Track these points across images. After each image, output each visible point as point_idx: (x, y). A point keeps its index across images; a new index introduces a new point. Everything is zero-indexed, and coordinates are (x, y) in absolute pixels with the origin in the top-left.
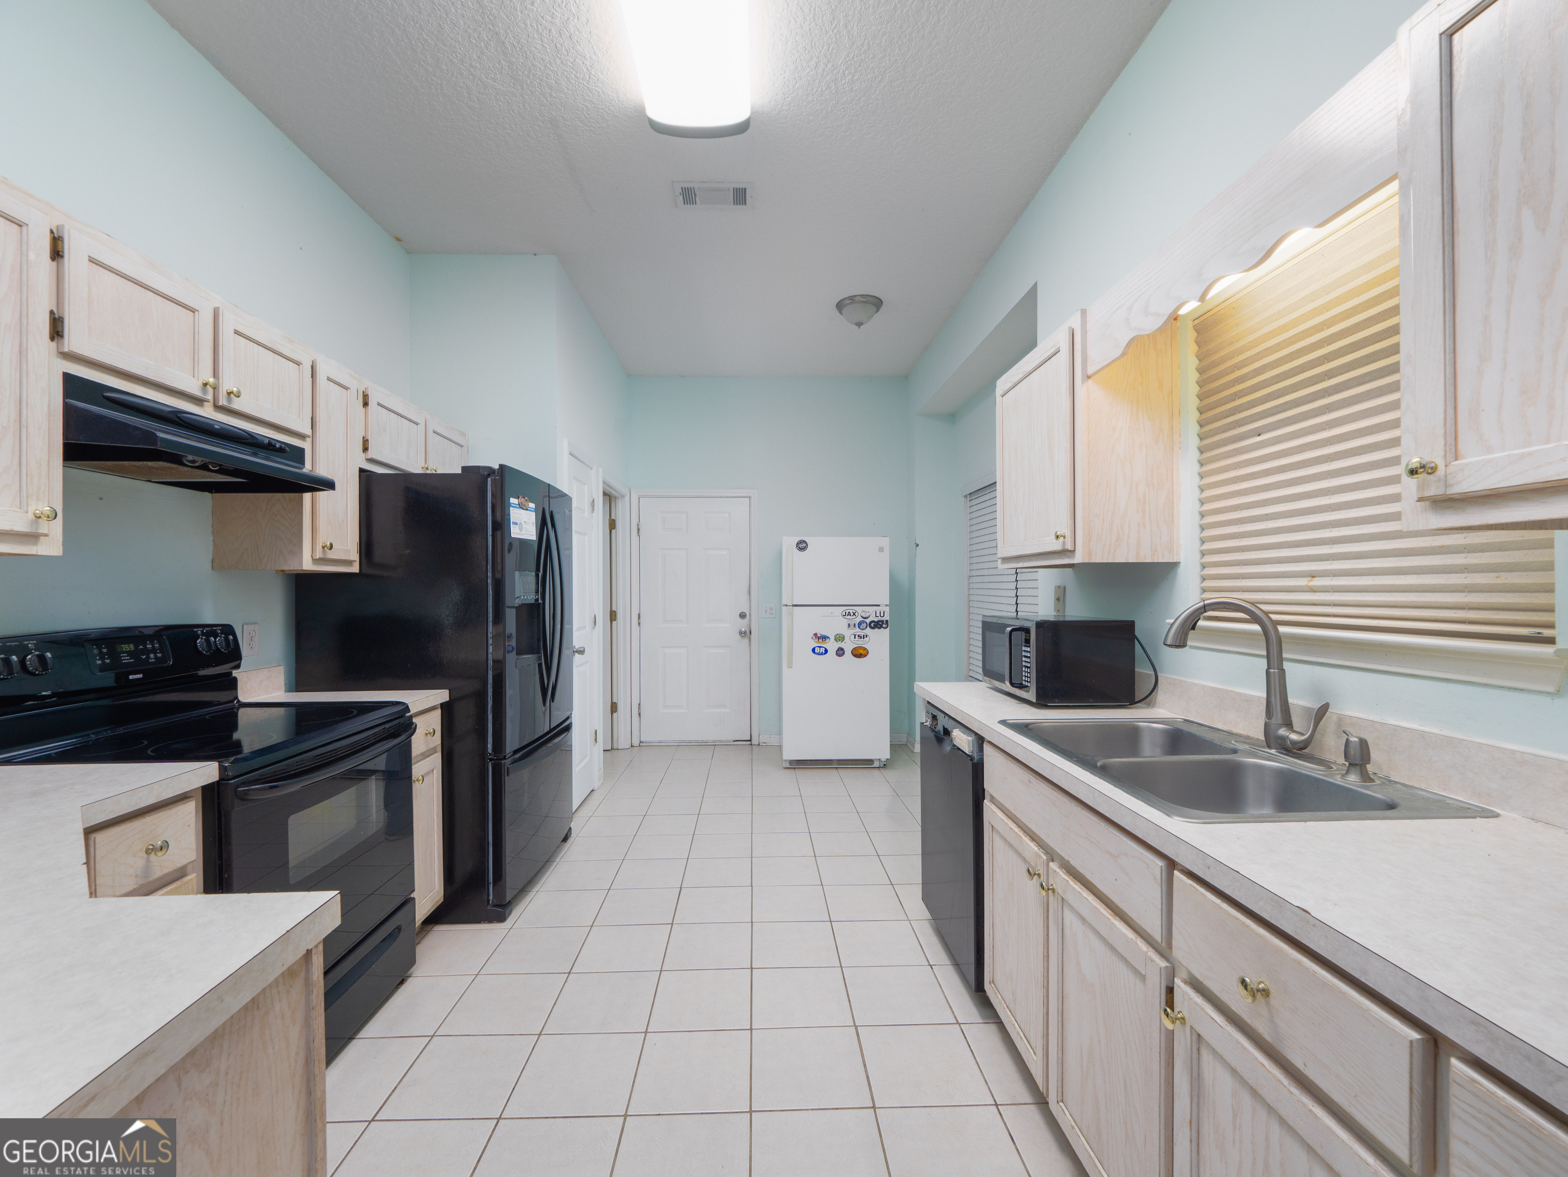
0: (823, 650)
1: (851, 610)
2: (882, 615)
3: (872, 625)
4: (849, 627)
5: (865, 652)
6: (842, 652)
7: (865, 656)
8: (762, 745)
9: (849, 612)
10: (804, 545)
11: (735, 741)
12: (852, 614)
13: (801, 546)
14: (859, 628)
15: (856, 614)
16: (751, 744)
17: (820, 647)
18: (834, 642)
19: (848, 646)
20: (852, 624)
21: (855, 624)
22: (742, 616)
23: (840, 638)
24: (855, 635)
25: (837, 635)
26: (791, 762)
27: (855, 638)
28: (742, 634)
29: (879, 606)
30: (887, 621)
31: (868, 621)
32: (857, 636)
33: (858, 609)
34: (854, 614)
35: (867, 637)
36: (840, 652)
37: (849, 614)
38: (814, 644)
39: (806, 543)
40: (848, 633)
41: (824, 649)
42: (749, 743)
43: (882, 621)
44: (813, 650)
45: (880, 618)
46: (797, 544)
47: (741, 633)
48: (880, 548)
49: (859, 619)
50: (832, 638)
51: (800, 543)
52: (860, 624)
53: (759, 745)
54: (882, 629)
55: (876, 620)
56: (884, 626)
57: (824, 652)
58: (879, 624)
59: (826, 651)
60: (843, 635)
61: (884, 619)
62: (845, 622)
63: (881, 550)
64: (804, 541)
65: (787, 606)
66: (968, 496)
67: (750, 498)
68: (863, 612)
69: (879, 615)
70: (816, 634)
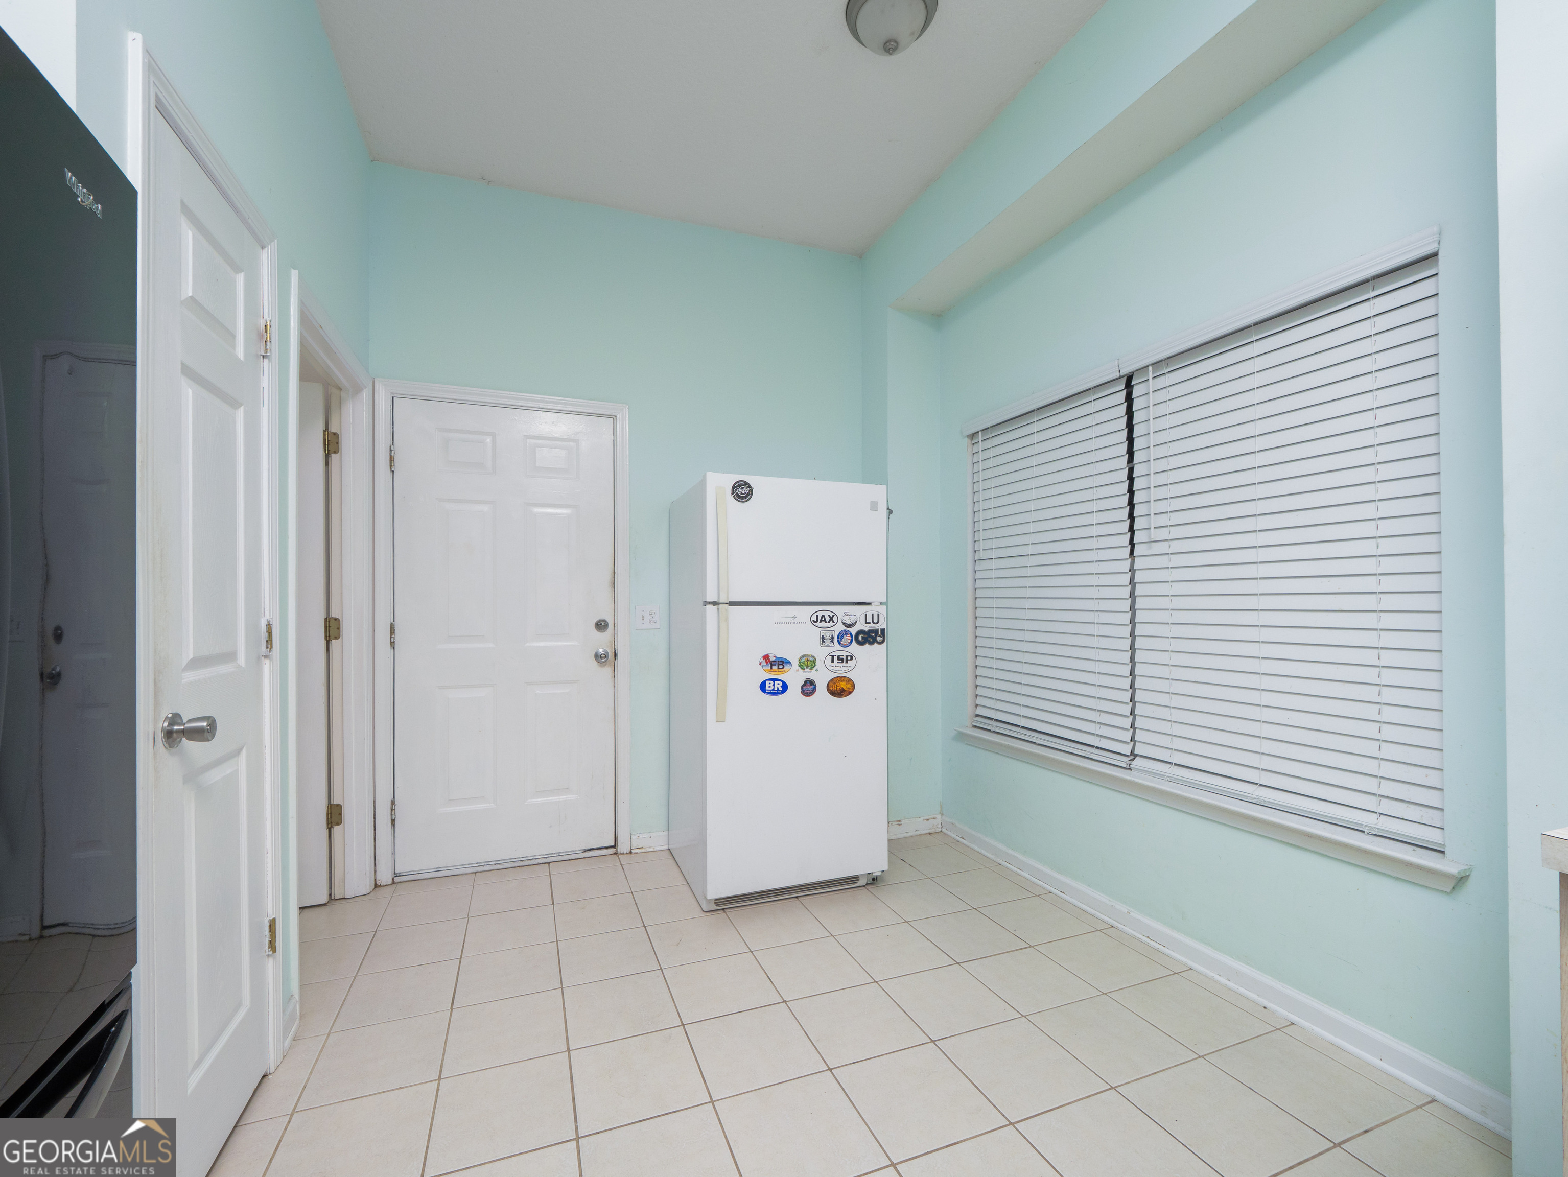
0: (778, 685)
1: (827, 611)
2: (876, 620)
3: (860, 638)
4: (823, 642)
5: (849, 686)
6: (811, 688)
7: (850, 693)
8: (637, 853)
9: (823, 616)
10: (746, 490)
11: (585, 851)
12: (828, 619)
13: (740, 491)
14: (840, 643)
15: (835, 619)
16: (616, 853)
17: (774, 680)
18: (798, 670)
19: (822, 677)
20: (828, 636)
21: (832, 637)
22: (601, 626)
23: (808, 662)
24: (833, 657)
25: (803, 656)
26: (718, 901)
27: (833, 661)
28: (600, 658)
29: (869, 604)
30: (883, 631)
31: (854, 631)
32: (836, 658)
33: (839, 610)
34: (831, 619)
35: (851, 659)
36: (809, 688)
37: (823, 619)
38: (764, 674)
39: (749, 486)
40: (821, 653)
41: (781, 683)
42: (612, 851)
43: (876, 631)
44: (763, 687)
45: (872, 626)
46: (734, 487)
47: (598, 657)
48: (876, 503)
49: (840, 628)
50: (795, 663)
51: (739, 486)
52: (840, 637)
53: (631, 852)
54: (876, 644)
55: (866, 629)
56: (879, 639)
57: (781, 689)
58: (872, 637)
59: (785, 687)
60: (813, 657)
61: (879, 627)
62: (815, 633)
63: (874, 506)
64: (746, 484)
65: (714, 603)
66: (973, 436)
67: (614, 418)
68: (846, 614)
69: (869, 620)
70: (766, 657)
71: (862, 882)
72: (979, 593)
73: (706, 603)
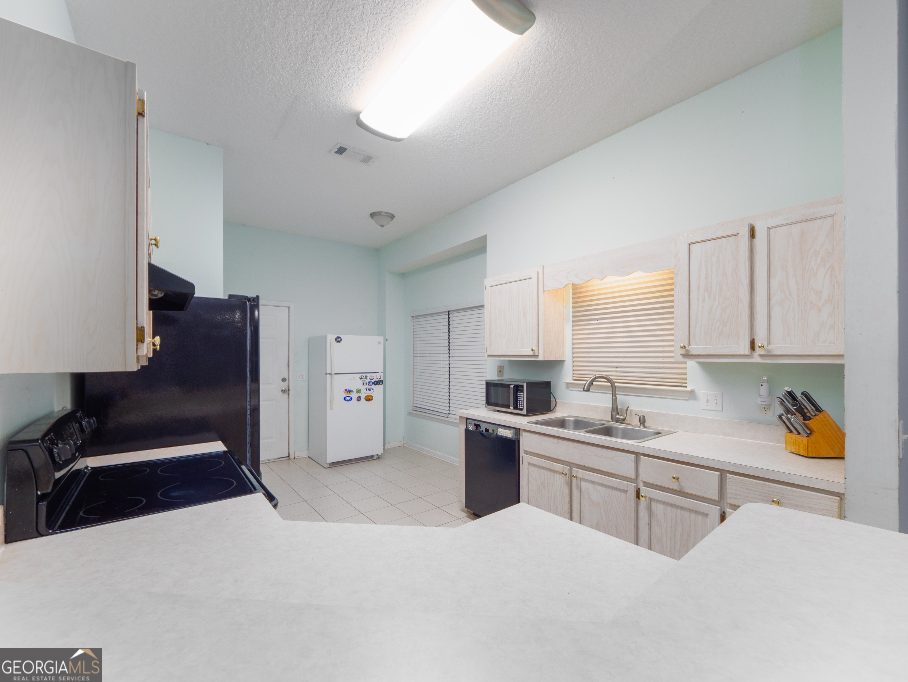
0: (349, 398)
1: (364, 375)
2: (380, 378)
3: (375, 383)
4: (363, 384)
5: (371, 398)
6: (360, 399)
7: (372, 400)
8: (297, 458)
9: (364, 377)
10: (340, 339)
11: (278, 458)
12: (365, 378)
13: (338, 340)
14: (369, 385)
15: (367, 377)
16: (289, 459)
17: (348, 397)
18: (355, 394)
19: (363, 395)
20: (365, 383)
22: (284, 380)
23: (359, 391)
24: (366, 389)
25: (357, 389)
26: (330, 464)
27: (366, 390)
28: (283, 391)
29: (378, 373)
30: (382, 381)
31: (373, 381)
32: (367, 390)
33: (368, 375)
34: (366, 377)
35: (372, 389)
36: (359, 399)
37: (364, 378)
38: (345, 395)
39: (341, 338)
40: (363, 388)
41: (350, 398)
42: (287, 458)
43: (380, 381)
44: (345, 399)
45: (379, 379)
46: (336, 338)
47: (282, 390)
48: (380, 342)
49: (369, 380)
50: (355, 391)
51: (338, 338)
52: (369, 383)
53: (295, 458)
54: (380, 385)
55: (377, 380)
56: (381, 383)
57: (350, 399)
58: (379, 383)
59: (351, 399)
60: (360, 389)
61: (381, 379)
62: (361, 382)
63: (380, 343)
64: (340, 337)
65: (329, 374)
66: (413, 317)
67: (289, 307)
68: (371, 376)
69: (378, 377)
70: (346, 390)
71: (375, 458)
72: (415, 367)
73: (326, 374)
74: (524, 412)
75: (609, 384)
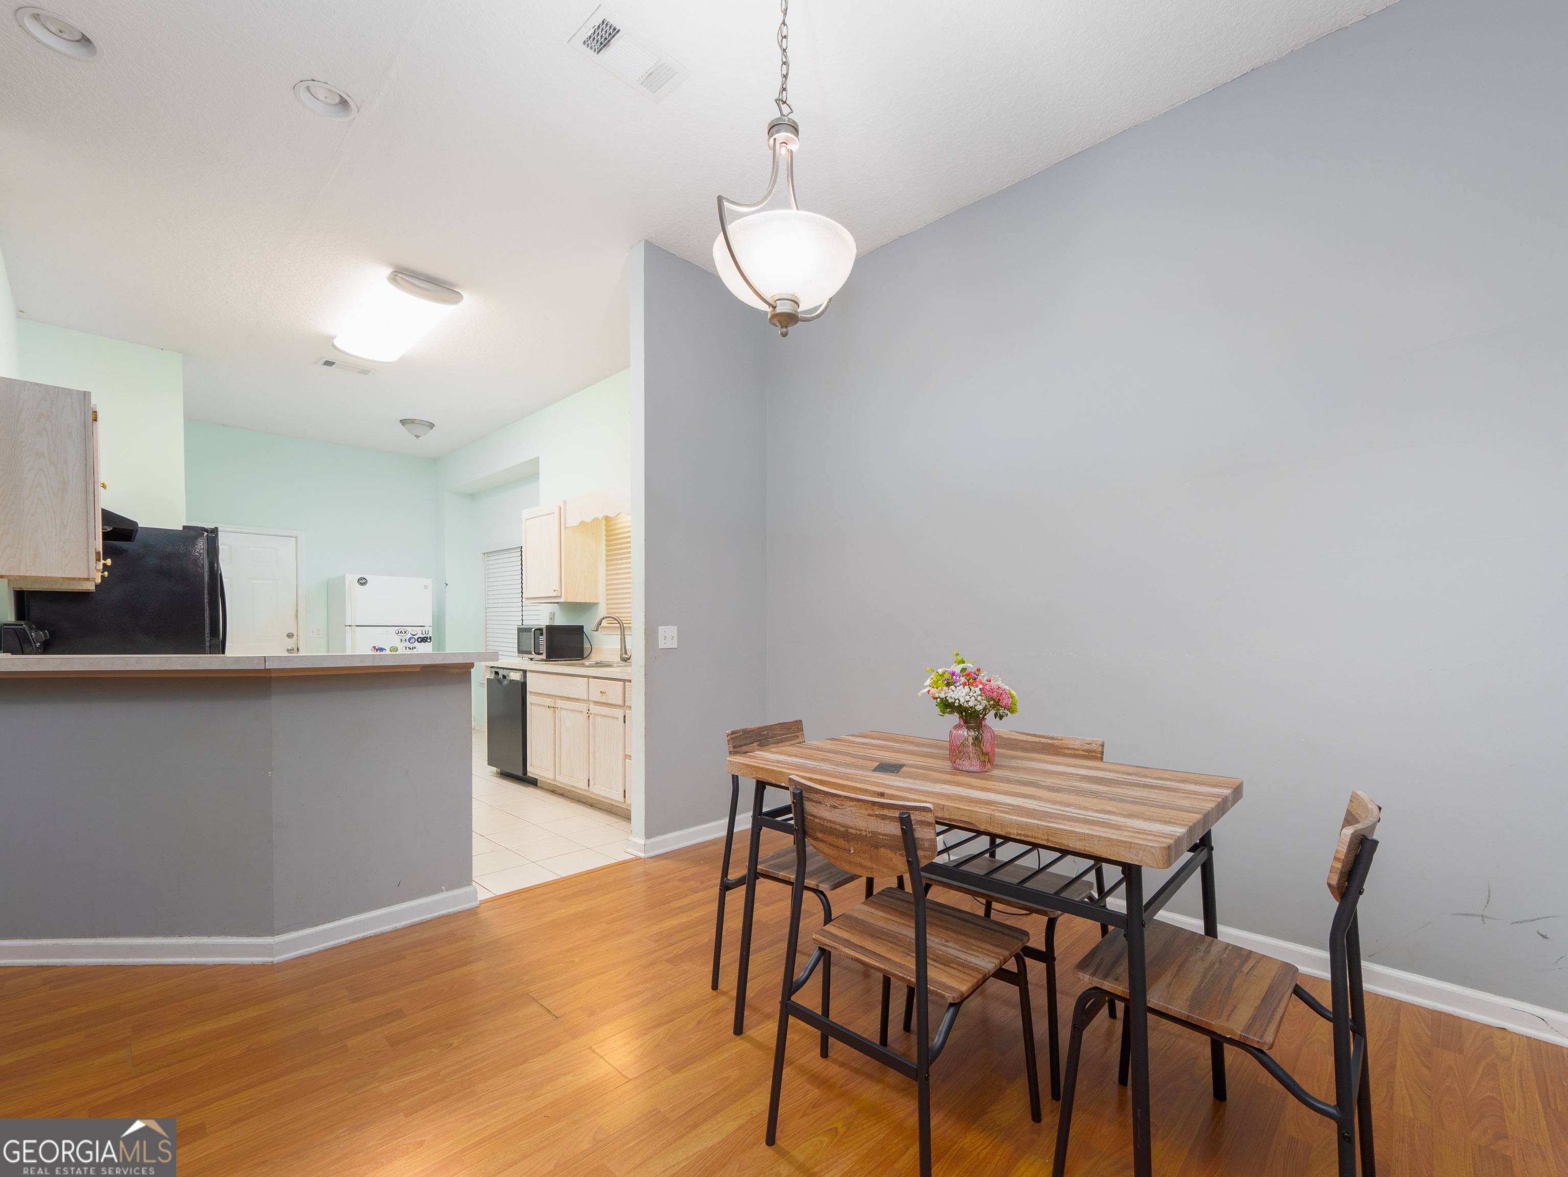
1: (403, 629)
2: (427, 633)
3: (419, 640)
4: (401, 641)
10: (364, 581)
12: (403, 632)
13: (361, 581)
14: (409, 642)
15: (407, 632)
18: (388, 653)
20: (403, 639)
21: (406, 640)
22: (290, 636)
23: (393, 650)
24: (406, 647)
25: (391, 647)
28: (290, 650)
29: (424, 626)
30: (430, 637)
31: (416, 637)
32: (407, 648)
33: (409, 629)
34: (405, 632)
35: (415, 648)
37: (401, 632)
39: (366, 579)
40: (400, 646)
43: (427, 638)
45: (425, 636)
46: (358, 580)
47: (288, 650)
49: (409, 636)
50: (388, 650)
51: (361, 579)
52: (410, 640)
54: (427, 643)
55: (422, 636)
56: (428, 640)
58: (425, 639)
60: (396, 648)
61: (428, 636)
62: (398, 638)
63: (426, 587)
64: (364, 578)
65: (350, 626)
66: (485, 554)
67: (296, 538)
68: (412, 630)
69: (423, 633)
70: (374, 647)
73: (346, 626)
74: (544, 657)
75: (619, 625)
